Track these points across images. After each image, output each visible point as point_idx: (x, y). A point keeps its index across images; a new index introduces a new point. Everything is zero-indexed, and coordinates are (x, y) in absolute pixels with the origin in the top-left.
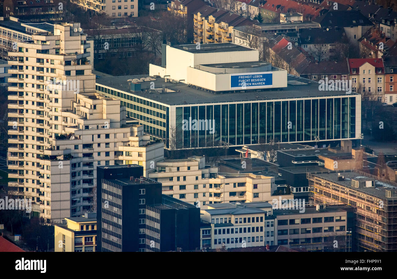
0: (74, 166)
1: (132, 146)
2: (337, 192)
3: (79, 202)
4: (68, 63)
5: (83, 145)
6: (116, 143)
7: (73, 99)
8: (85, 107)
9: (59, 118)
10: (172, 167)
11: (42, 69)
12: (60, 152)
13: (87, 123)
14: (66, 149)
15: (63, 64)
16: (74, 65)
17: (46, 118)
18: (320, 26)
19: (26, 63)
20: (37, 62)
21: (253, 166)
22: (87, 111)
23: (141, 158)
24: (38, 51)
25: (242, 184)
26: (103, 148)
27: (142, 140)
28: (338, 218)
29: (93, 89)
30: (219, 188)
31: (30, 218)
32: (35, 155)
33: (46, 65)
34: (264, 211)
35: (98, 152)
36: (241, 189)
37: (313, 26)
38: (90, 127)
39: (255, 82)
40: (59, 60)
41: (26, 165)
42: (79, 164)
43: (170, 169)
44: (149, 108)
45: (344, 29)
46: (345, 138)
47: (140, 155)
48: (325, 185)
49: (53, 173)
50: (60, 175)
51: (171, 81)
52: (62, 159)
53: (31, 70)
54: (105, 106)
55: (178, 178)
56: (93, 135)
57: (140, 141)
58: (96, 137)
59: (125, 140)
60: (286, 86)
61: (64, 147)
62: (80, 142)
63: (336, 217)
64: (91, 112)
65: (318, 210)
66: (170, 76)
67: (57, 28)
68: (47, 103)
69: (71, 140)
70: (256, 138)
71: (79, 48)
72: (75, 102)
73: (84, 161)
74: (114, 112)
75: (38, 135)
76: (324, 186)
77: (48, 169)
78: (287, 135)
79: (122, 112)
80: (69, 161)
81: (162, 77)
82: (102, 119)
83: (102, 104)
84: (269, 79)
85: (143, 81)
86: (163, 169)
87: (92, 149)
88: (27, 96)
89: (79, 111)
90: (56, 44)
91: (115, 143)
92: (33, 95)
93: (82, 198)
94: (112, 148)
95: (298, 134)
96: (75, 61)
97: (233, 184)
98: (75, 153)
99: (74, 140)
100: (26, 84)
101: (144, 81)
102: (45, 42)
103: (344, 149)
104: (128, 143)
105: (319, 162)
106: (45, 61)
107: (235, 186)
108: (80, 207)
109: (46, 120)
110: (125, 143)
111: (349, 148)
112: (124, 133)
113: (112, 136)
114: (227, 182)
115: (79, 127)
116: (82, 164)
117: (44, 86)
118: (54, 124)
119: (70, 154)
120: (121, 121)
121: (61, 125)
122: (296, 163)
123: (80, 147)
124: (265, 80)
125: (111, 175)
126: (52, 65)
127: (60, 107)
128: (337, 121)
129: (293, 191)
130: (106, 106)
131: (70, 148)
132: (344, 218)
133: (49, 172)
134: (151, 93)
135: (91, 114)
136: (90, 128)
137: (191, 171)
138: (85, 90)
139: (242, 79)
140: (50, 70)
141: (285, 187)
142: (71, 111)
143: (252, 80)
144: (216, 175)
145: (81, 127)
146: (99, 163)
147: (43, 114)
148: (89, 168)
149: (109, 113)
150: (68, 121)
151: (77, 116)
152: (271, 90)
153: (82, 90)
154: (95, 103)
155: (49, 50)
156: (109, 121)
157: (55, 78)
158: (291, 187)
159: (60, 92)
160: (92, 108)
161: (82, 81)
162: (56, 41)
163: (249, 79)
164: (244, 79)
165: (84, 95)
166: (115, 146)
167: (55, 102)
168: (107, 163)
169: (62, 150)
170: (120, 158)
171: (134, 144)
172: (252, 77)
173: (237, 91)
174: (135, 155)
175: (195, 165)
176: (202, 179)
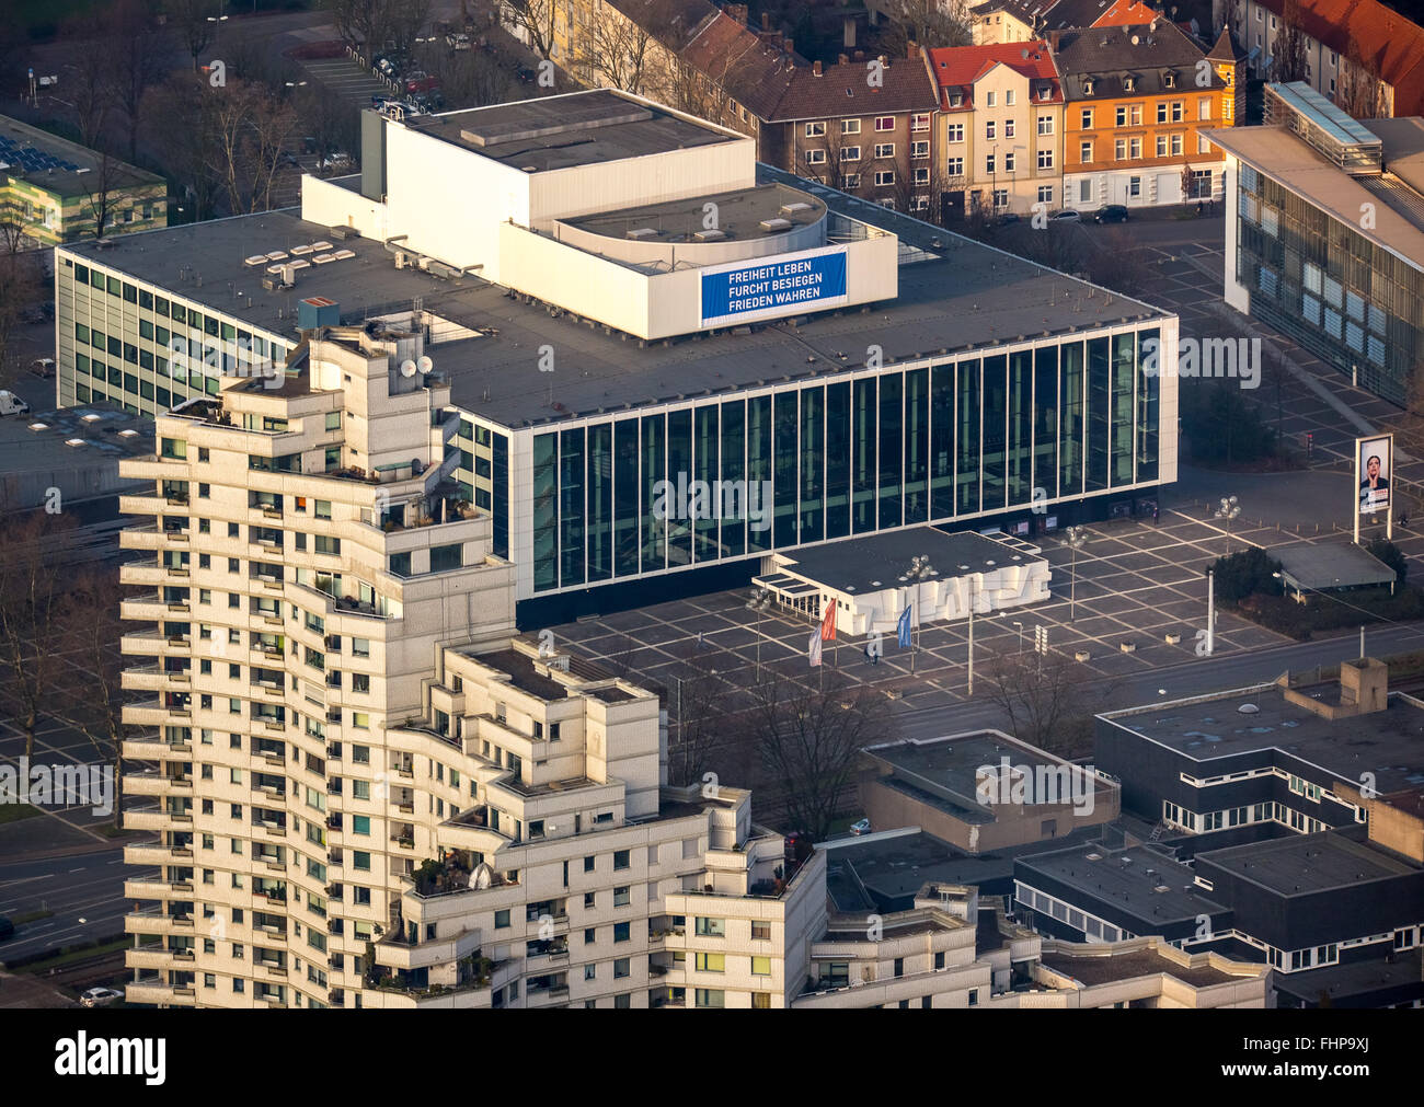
1: (721, 891)
4: (392, 516)
5: (527, 904)
6: (656, 881)
7: (430, 674)
8: (503, 722)
9: (376, 755)
10: (875, 958)
11: (276, 535)
12: (444, 949)
13: (534, 807)
14: (464, 932)
15: (374, 521)
16: (415, 524)
17: (295, 736)
19: (198, 507)
20: (250, 507)
22: (516, 744)
23: (765, 943)
24: (257, 463)
26: (605, 907)
27: (759, 861)
29: (504, 625)
32: (247, 882)
33: (293, 521)
35: (586, 930)
38: (550, 826)
39: (786, 291)
40: (353, 503)
41: (205, 915)
43: (867, 969)
47: (759, 932)
51: (423, 264)
53: (223, 538)
54: (597, 728)
56: (566, 864)
57: (751, 871)
58: (577, 867)
59: (691, 866)
60: (893, 293)
61: (456, 925)
62: (515, 897)
64: (541, 755)
66: (411, 238)
67: (326, 356)
68: (307, 680)
69: (477, 889)
70: (810, 516)
71: (424, 441)
72: (437, 687)
73: (533, 973)
74: (635, 751)
75: (261, 798)
80: (490, 992)
81: (367, 233)
82: (582, 781)
83: (584, 716)
84: (833, 275)
85: (309, 265)
86: (837, 971)
87: (562, 918)
88: (205, 642)
89: (477, 738)
90: (330, 427)
91: (652, 884)
92: (235, 637)
94: (638, 908)
96: (417, 504)
98: (496, 944)
99: (488, 887)
100: (203, 591)
101: (316, 267)
102: (286, 421)
103: (1358, 701)
104: (701, 882)
105: (1289, 776)
106: (289, 502)
109: (299, 743)
110: (690, 882)
111: (1377, 693)
112: (684, 841)
113: (637, 859)
114: (1091, 1004)
115: (496, 827)
116: (523, 983)
117: (285, 605)
118: (349, 776)
119: (479, 951)
121: (385, 783)
122: (1200, 783)
123: (518, 915)
124: (819, 278)
126: (319, 521)
127: (380, 711)
130: (603, 727)
131: (478, 926)
136: (551, 828)
137: (947, 972)
138: (476, 631)
139: (742, 284)
140: (310, 541)
141: (1232, 938)
142: (424, 729)
143: (776, 285)
144: (1035, 971)
145: (507, 825)
146: (589, 974)
147: (281, 717)
148: (550, 996)
149: (618, 754)
150: (414, 771)
151: (470, 761)
152: (840, 315)
153: (464, 633)
154: (554, 717)
155: (300, 454)
156: (619, 793)
157: (338, 576)
158: (1266, 947)
159: (378, 649)
160: (544, 737)
161: (463, 598)
162: (327, 414)
163: (766, 280)
164: (749, 283)
165: (469, 655)
166: (651, 897)
167: (355, 688)
168: (621, 967)
169: (448, 939)
170: (673, 942)
171: (728, 887)
172: (776, 271)
173: (719, 331)
174: (736, 930)
175: (964, 941)
176: (992, 997)
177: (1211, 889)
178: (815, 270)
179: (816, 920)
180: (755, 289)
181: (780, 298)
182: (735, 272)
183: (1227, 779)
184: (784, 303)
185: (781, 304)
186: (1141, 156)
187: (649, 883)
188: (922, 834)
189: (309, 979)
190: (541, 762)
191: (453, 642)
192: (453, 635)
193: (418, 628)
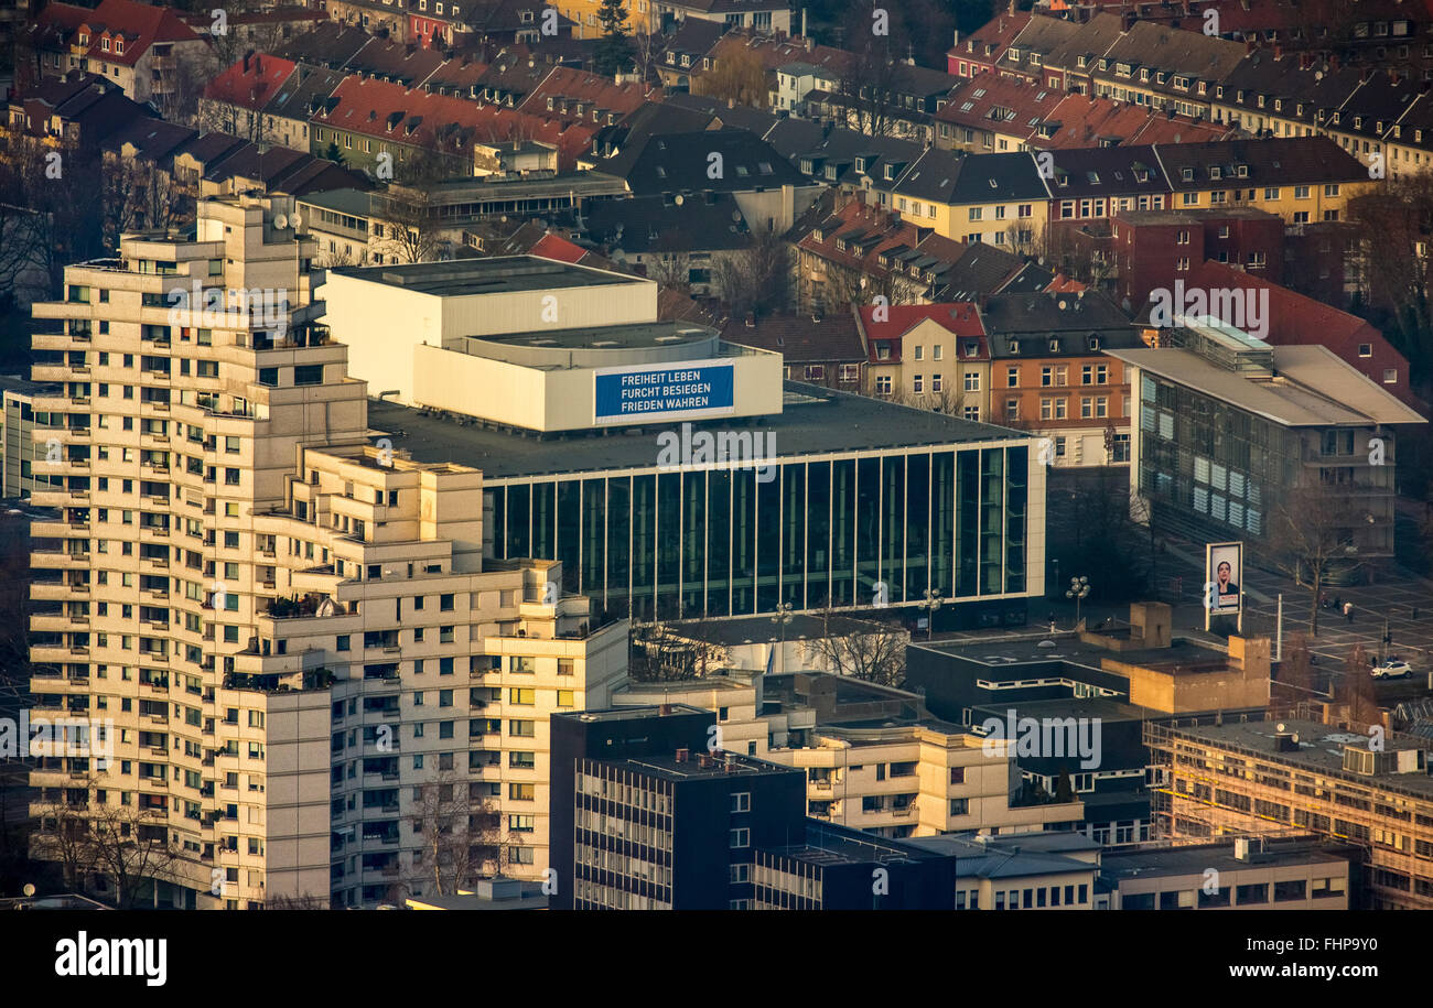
0: (337, 709)
1: (532, 635)
2: (1279, 793)
3: (352, 838)
5: (365, 633)
6: (477, 625)
7: (292, 471)
8: (349, 496)
9: (244, 539)
12: (292, 662)
13: (374, 555)
14: (310, 650)
15: (247, 343)
16: (283, 348)
17: (177, 539)
18: (627, 188)
19: (99, 342)
20: (143, 339)
21: (838, 700)
22: (361, 512)
23: (569, 678)
24: (148, 300)
25: (903, 769)
26: (432, 645)
27: (567, 615)
28: (1321, 885)
29: (358, 435)
30: (824, 781)
31: (118, 900)
32: (134, 674)
33: (179, 349)
34: (1086, 864)
35: (416, 661)
36: (899, 785)
37: (603, 187)
38: (386, 571)
39: (676, 397)
40: (228, 329)
41: (99, 707)
42: (354, 702)
45: (733, 198)
46: (991, 592)
47: (564, 668)
48: (1221, 768)
49: (273, 739)
50: (296, 745)
52: (299, 686)
53: (119, 368)
54: (429, 496)
56: (399, 600)
57: (557, 619)
58: (408, 605)
59: (508, 614)
60: (780, 410)
61: (303, 643)
62: (355, 626)
63: (1313, 880)
64: (381, 518)
65: (1245, 856)
67: (211, 213)
68: (188, 485)
69: (322, 617)
71: (293, 286)
72: (298, 481)
73: (368, 693)
74: (463, 517)
75: (148, 598)
76: (1219, 771)
77: (255, 722)
78: (799, 586)
80: (325, 694)
82: (416, 541)
83: (418, 486)
84: (720, 386)
87: (394, 649)
88: (103, 462)
89: (328, 512)
90: (212, 272)
91: (473, 626)
92: (128, 456)
93: (360, 827)
95: (836, 582)
97: (876, 767)
98: (339, 665)
99: (332, 616)
100: (101, 417)
102: (172, 265)
103: (1144, 636)
104: (515, 629)
105: (1074, 683)
106: (175, 333)
107: (881, 776)
108: (354, 858)
109: (180, 544)
110: (506, 626)
111: (1162, 630)
112: (502, 592)
113: (460, 602)
114: (856, 762)
115: (343, 573)
116: (361, 702)
117: (172, 424)
118: (221, 560)
119: (323, 668)
120: (484, 546)
121: (252, 563)
122: (993, 686)
123: (357, 641)
124: (708, 388)
125: (609, 742)
126: (201, 348)
127: (248, 500)
130: (434, 494)
131: (322, 647)
132: (1340, 884)
133: (259, 735)
137: (730, 724)
138: (334, 436)
139: (634, 387)
140: (193, 365)
142: (286, 514)
143: (666, 391)
144: (811, 738)
145: (350, 571)
146: (418, 700)
147: (166, 525)
148: (384, 716)
149: (449, 518)
150: (277, 550)
151: (322, 531)
153: (324, 438)
154: (394, 485)
156: (447, 549)
157: (216, 396)
159: (247, 446)
160: (384, 502)
161: (321, 407)
162: (210, 260)
163: (657, 385)
164: (641, 387)
166: (472, 638)
167: (228, 481)
168: (446, 698)
169: (297, 654)
170: (491, 679)
171: (539, 631)
172: (666, 378)
173: (613, 431)
174: (545, 669)
175: (746, 701)
176: (769, 749)
178: (703, 380)
179: (617, 678)
180: (645, 392)
181: (670, 404)
182: (628, 375)
183: (1018, 684)
184: (674, 409)
185: (671, 409)
186: (1066, 417)
187: (471, 626)
189: (187, 753)
190: (381, 524)
191: (313, 444)
192: (312, 438)
193: (283, 430)
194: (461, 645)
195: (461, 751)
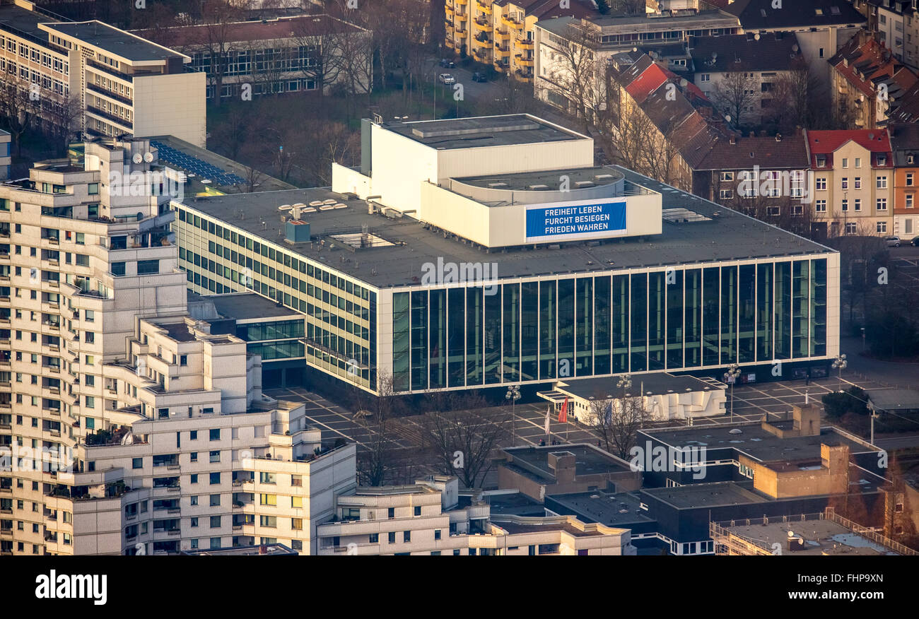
0: (131, 510)
1: (276, 458)
4: (118, 243)
5: (154, 456)
6: (237, 450)
7: (132, 334)
8: (159, 357)
9: (98, 381)
10: (376, 507)
11: (55, 255)
12: (97, 477)
13: (165, 401)
14: (112, 469)
15: (106, 245)
16: (133, 247)
17: (64, 376)
18: (739, 24)
19: (15, 238)
20: (42, 237)
21: (578, 472)
22: (164, 369)
23: (299, 488)
24: (46, 211)
26: (204, 463)
27: (302, 443)
29: (180, 308)
33: (65, 246)
35: (192, 475)
37: (722, 23)
38: (172, 413)
39: (585, 223)
40: (95, 234)
41: (18, 486)
42: (145, 503)
43: (371, 513)
44: (328, 288)
45: (795, 35)
46: (800, 356)
47: (295, 482)
49: (77, 532)
50: (96, 536)
51: (383, 211)
52: (102, 494)
53: (27, 256)
54: (208, 359)
55: (392, 537)
56: (178, 433)
57: (294, 446)
58: (185, 437)
59: (260, 442)
60: (660, 231)
61: (107, 464)
62: (147, 451)
64: (175, 373)
66: (380, 197)
67: (94, 152)
68: (69, 340)
69: (125, 445)
70: (586, 361)
71: (145, 203)
72: (135, 341)
73: (157, 497)
74: (231, 374)
75: (47, 414)
77: (67, 520)
78: (663, 352)
79: (251, 371)
80: (120, 501)
81: (363, 197)
82: (199, 390)
83: (202, 352)
84: (617, 216)
85: (315, 210)
86: (353, 514)
87: (176, 467)
88: (18, 320)
89: (146, 366)
90: (91, 192)
91: (234, 451)
92: (34, 317)
95: (688, 349)
96: (135, 236)
97: (528, 547)
98: (134, 478)
99: (131, 445)
100: (17, 289)
101: (319, 211)
102: (63, 187)
103: (800, 427)
104: (266, 452)
105: (739, 464)
106: (62, 234)
109: (66, 380)
110: (259, 452)
111: (813, 424)
112: (255, 427)
113: (225, 434)
114: (513, 544)
115: (144, 413)
116: (151, 503)
117: (61, 297)
118: (83, 394)
119: (122, 481)
120: (248, 392)
121: (102, 398)
123: (148, 462)
124: (607, 217)
126: (78, 246)
127: (99, 354)
128: (783, 315)
129: (676, 552)
130: (211, 358)
131: (122, 466)
133: (69, 528)
134: (333, 250)
135: (174, 378)
137: (422, 518)
138: (161, 310)
139: (554, 217)
140: (73, 257)
141: (656, 538)
142: (125, 365)
143: (577, 219)
144: (486, 526)
145: (148, 412)
146: (194, 502)
147: (58, 365)
148: (169, 513)
149: (218, 375)
150: (118, 390)
152: (623, 242)
153: (154, 311)
154: (184, 352)
155: (72, 207)
156: (218, 397)
157: (88, 279)
158: (670, 542)
159: (98, 316)
160: (177, 363)
161: (153, 290)
162: (89, 184)
163: (571, 215)
164: (559, 217)
165: (157, 325)
166: (234, 459)
167: (87, 341)
168: (215, 500)
169: (101, 471)
170: (247, 487)
171: (281, 454)
172: (577, 211)
173: (540, 246)
174: (283, 481)
175: (434, 501)
176: (450, 535)
177: (647, 509)
178: (604, 212)
179: (345, 484)
180: (563, 221)
181: (580, 228)
182: (549, 209)
184: (583, 231)
185: (581, 232)
187: (233, 451)
188: (519, 495)
191: (146, 316)
192: (146, 311)
193: (125, 306)
194: (225, 465)
195: (226, 536)
